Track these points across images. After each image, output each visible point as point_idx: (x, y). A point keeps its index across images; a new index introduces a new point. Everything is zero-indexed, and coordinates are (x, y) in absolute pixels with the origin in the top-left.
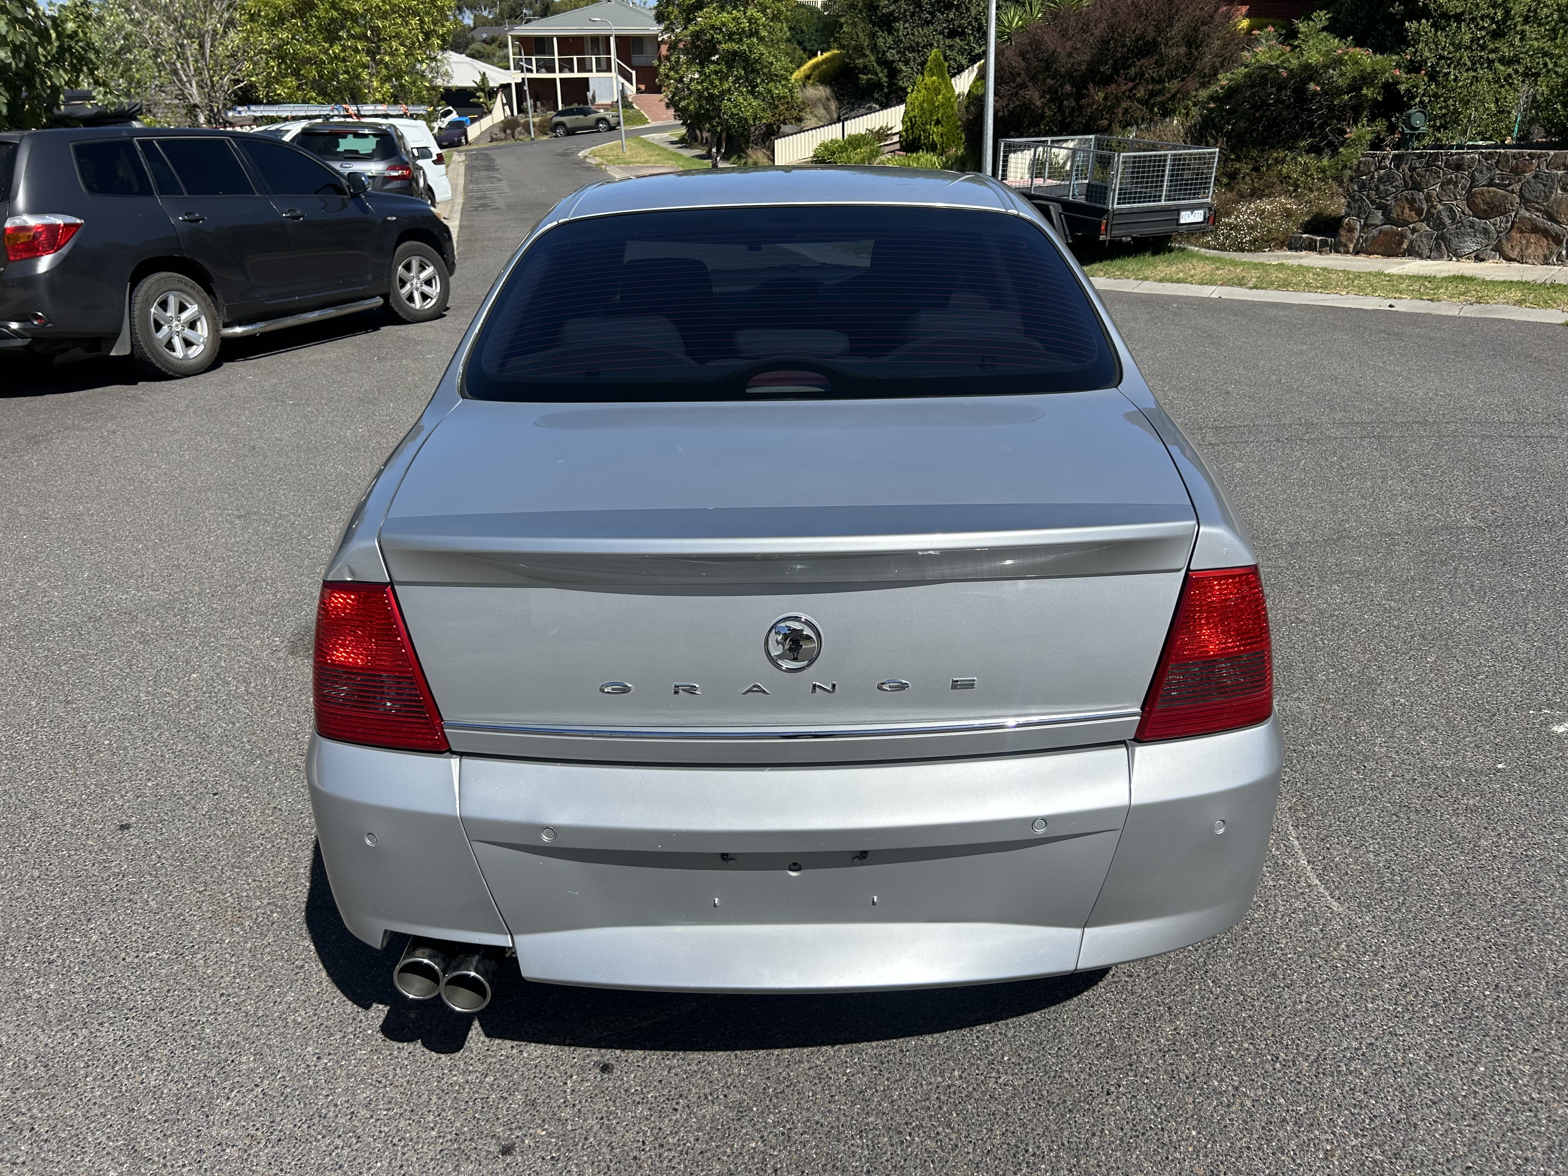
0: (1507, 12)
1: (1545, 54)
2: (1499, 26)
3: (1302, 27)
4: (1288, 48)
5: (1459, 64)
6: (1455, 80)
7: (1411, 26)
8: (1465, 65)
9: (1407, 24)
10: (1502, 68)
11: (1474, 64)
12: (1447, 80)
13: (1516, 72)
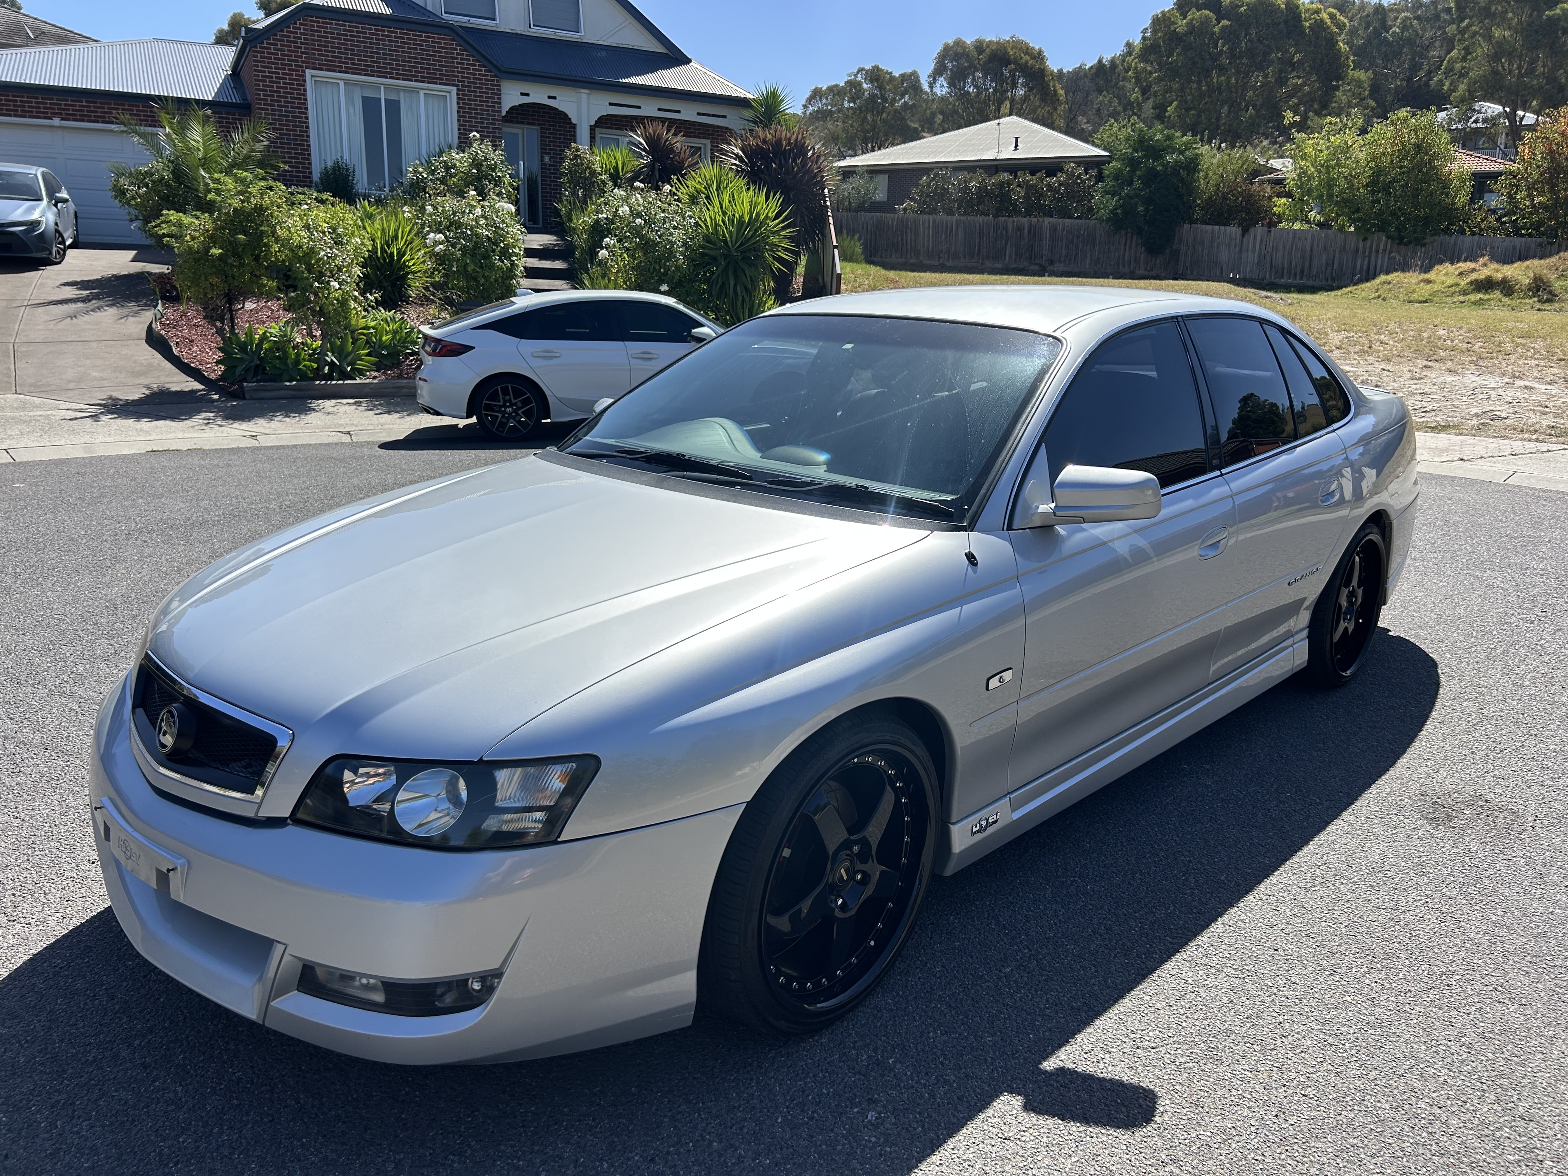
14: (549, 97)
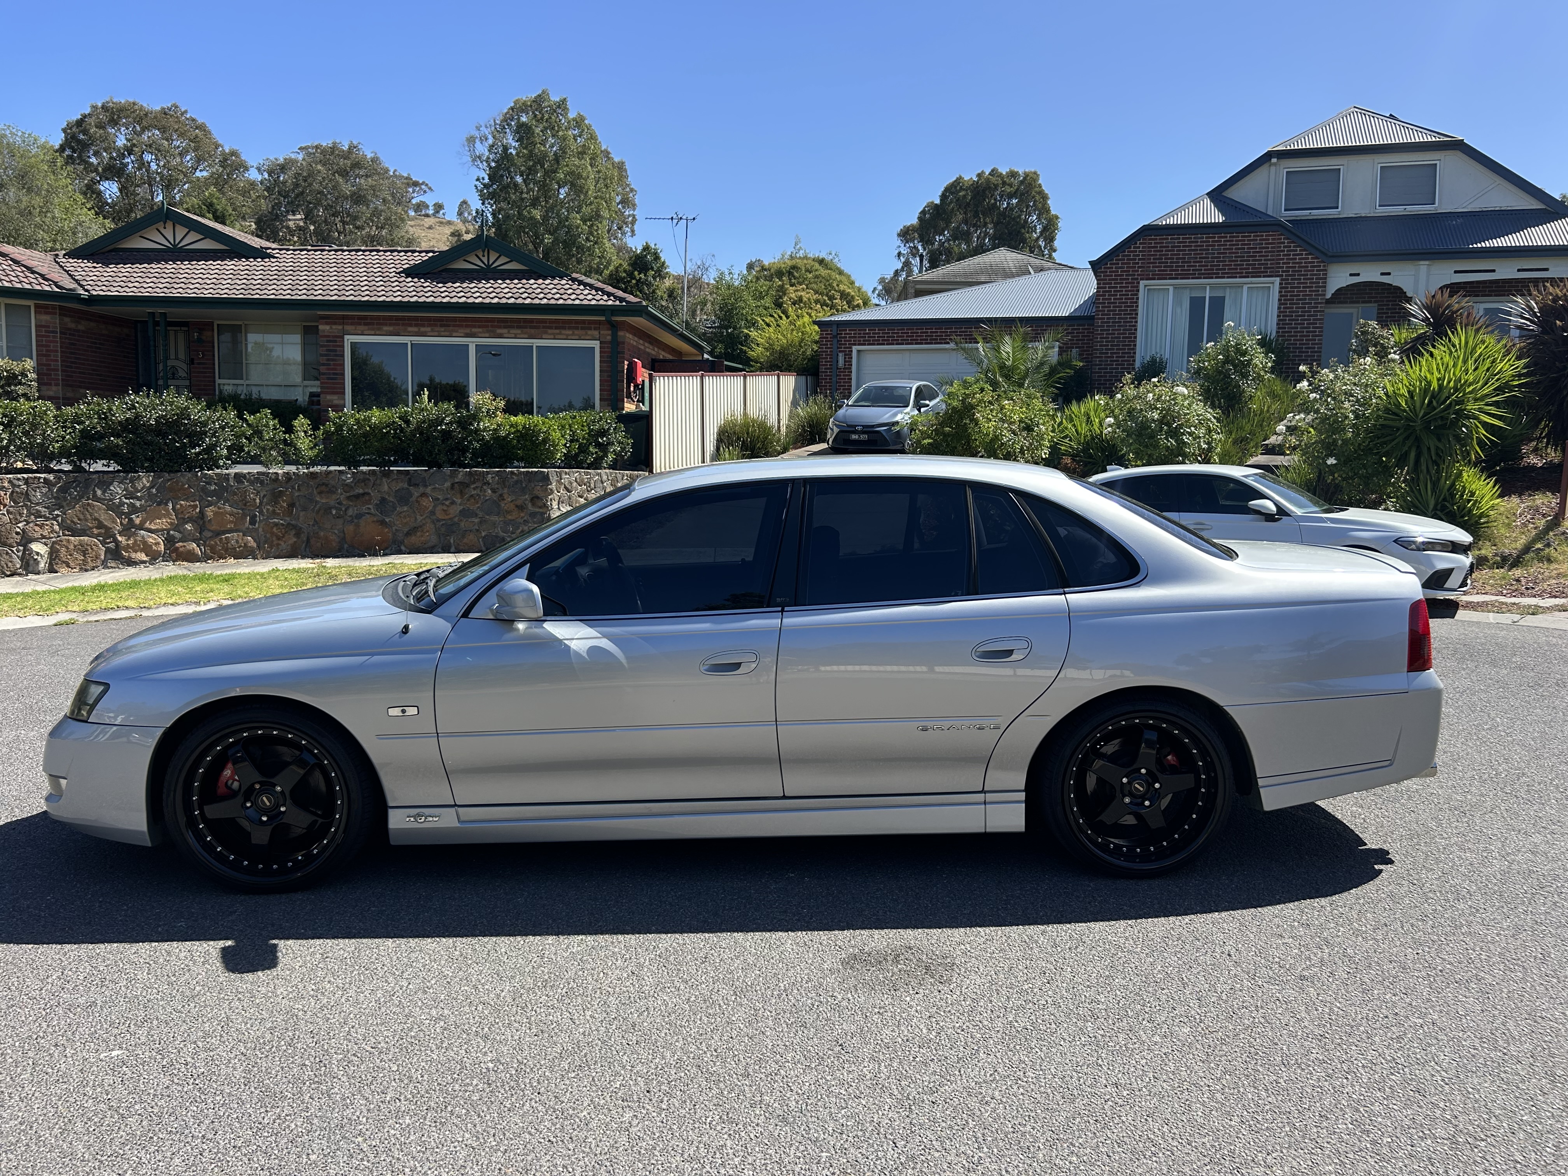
14: (1382, 274)
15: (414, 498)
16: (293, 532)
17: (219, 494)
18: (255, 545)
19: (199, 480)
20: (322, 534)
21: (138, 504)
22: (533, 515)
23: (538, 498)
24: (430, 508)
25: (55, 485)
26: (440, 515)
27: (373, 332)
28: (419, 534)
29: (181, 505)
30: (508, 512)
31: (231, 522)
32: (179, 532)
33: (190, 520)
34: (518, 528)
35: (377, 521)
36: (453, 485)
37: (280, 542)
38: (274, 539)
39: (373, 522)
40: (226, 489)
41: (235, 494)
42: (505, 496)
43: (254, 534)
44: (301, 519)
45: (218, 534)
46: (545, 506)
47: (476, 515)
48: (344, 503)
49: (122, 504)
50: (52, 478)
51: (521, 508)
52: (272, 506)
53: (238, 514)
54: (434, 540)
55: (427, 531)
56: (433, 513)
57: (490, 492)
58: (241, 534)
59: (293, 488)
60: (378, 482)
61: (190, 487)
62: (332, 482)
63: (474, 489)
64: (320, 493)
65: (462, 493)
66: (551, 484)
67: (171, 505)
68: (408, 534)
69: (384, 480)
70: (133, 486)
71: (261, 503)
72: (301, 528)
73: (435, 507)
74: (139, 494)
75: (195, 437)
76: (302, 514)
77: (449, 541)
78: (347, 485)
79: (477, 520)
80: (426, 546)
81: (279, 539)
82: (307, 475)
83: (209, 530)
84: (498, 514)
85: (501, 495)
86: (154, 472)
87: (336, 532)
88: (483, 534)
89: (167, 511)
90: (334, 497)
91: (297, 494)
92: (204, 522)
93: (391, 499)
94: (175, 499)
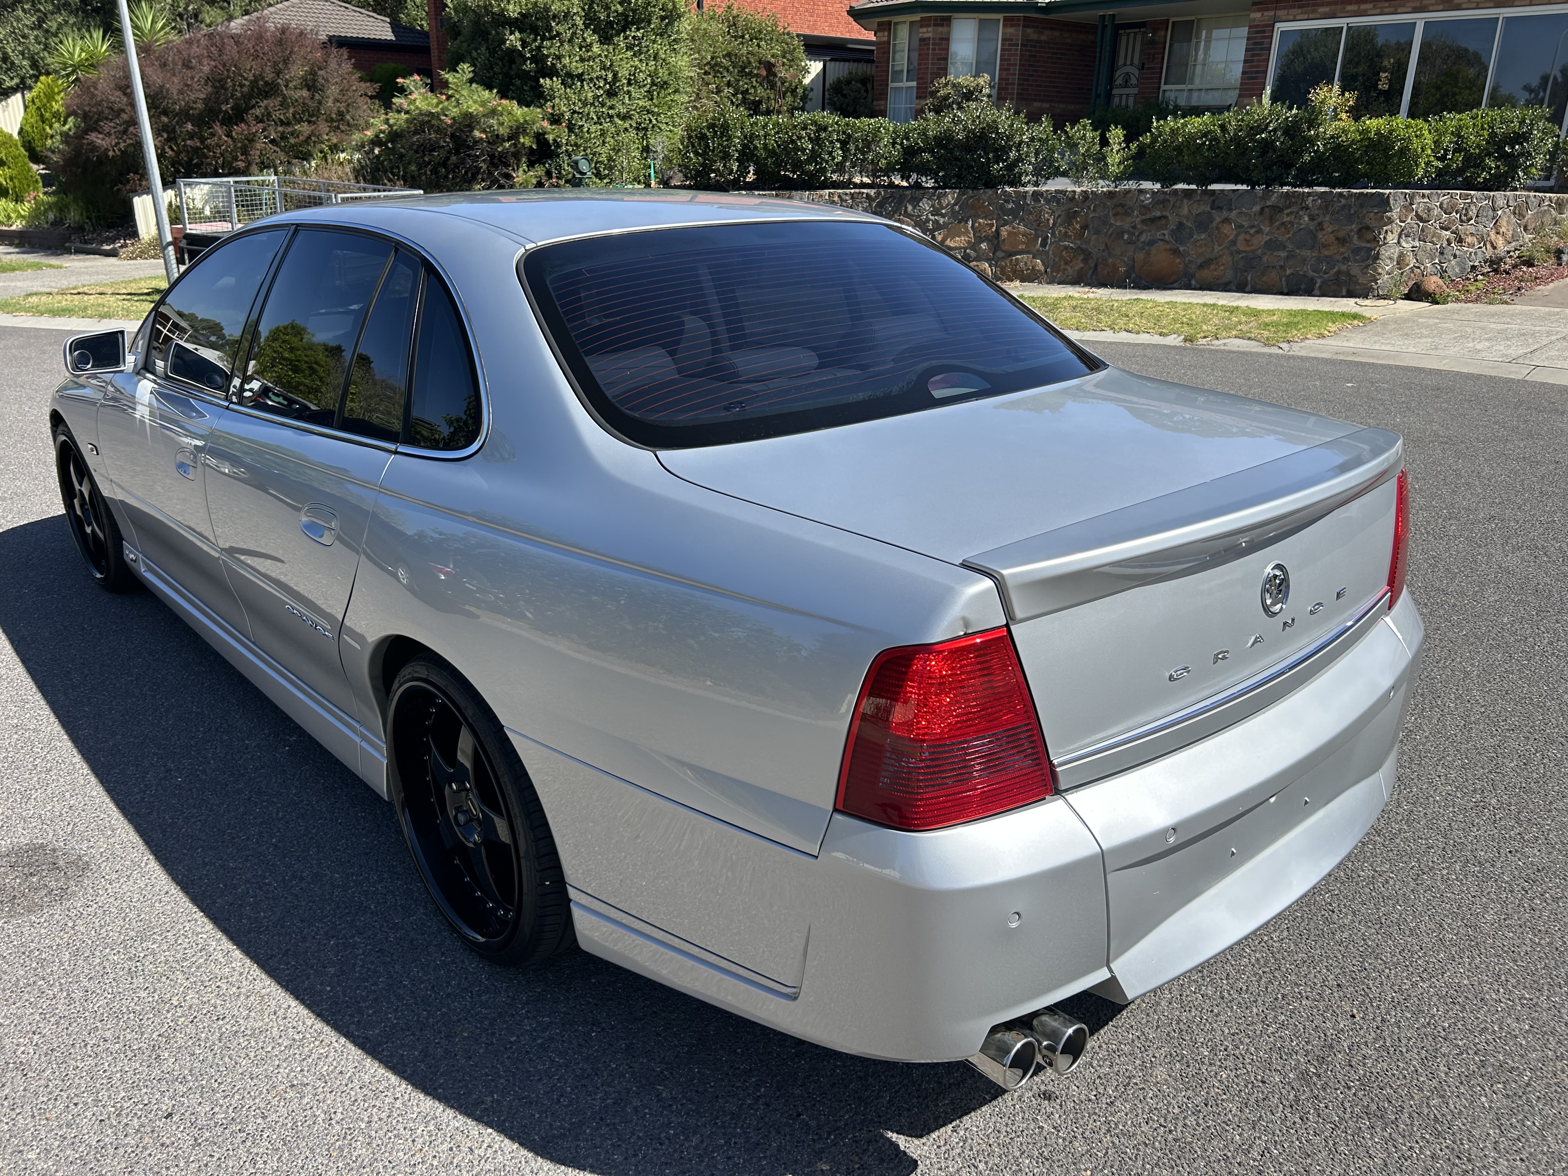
0: (615, 75)
1: (648, 112)
2: (611, 86)
3: (449, 77)
4: (444, 97)
5: (588, 118)
6: (588, 132)
7: (546, 82)
8: (593, 119)
9: (542, 81)
10: (620, 122)
11: (599, 118)
12: (582, 131)
13: (631, 126)
15: (1215, 224)
16: (1081, 257)
17: (1014, 213)
18: (1042, 269)
19: (999, 197)
20: (1111, 260)
21: (941, 221)
22: (1357, 251)
23: (1368, 228)
24: (1231, 237)
25: (874, 200)
26: (1241, 245)
27: (1306, 17)
28: (1213, 267)
29: (980, 223)
30: (1325, 246)
31: (1023, 243)
32: (975, 251)
33: (986, 239)
34: (1334, 267)
35: (1170, 250)
36: (1262, 209)
37: (1067, 267)
38: (1062, 263)
39: (1166, 250)
40: (1022, 208)
41: (1031, 213)
42: (1325, 225)
43: (1043, 257)
44: (1092, 243)
45: (1011, 254)
46: (1375, 240)
47: (1284, 247)
48: (1139, 227)
49: (928, 220)
50: (872, 194)
51: (1342, 241)
52: (1065, 228)
53: (1030, 234)
54: (1229, 275)
55: (1223, 265)
56: (1234, 243)
57: (1306, 219)
58: (1031, 256)
59: (1089, 208)
60: (1178, 204)
61: (989, 204)
62: (1130, 203)
63: (1288, 215)
64: (1115, 215)
65: (1272, 220)
66: (1391, 210)
67: (970, 223)
68: (1201, 266)
69: (1185, 201)
70: (940, 203)
71: (1054, 224)
72: (1090, 253)
73: (1237, 236)
74: (943, 211)
75: (1000, 153)
76: (1094, 237)
77: (1246, 278)
78: (1144, 206)
79: (1283, 254)
80: (1219, 282)
81: (1066, 264)
82: (1105, 194)
83: (1002, 251)
84: (1312, 248)
85: (1320, 224)
86: (960, 188)
87: (1126, 259)
88: (1288, 272)
89: (966, 229)
90: (1129, 219)
91: (1091, 215)
92: (998, 242)
93: (1189, 224)
94: (975, 217)
